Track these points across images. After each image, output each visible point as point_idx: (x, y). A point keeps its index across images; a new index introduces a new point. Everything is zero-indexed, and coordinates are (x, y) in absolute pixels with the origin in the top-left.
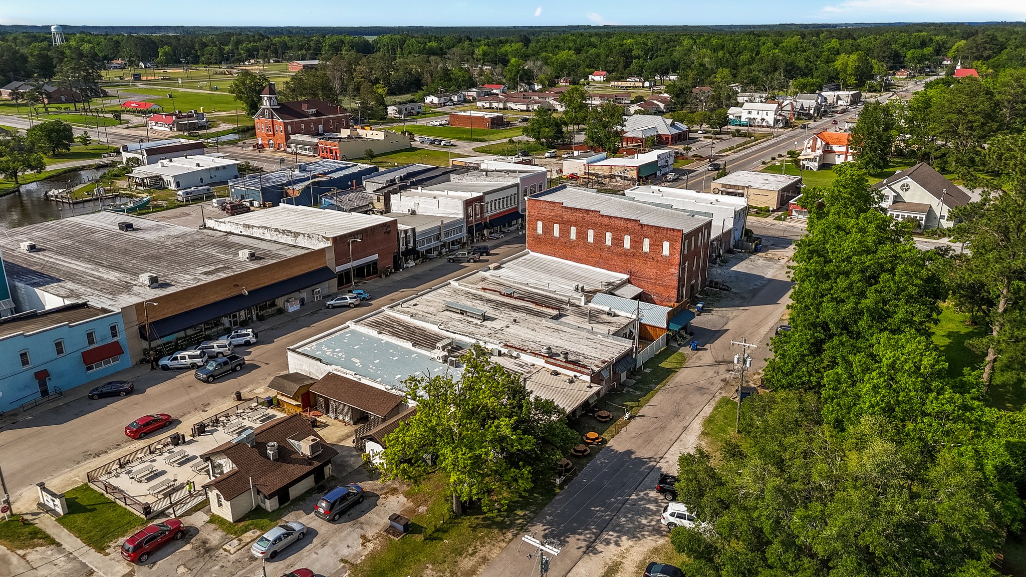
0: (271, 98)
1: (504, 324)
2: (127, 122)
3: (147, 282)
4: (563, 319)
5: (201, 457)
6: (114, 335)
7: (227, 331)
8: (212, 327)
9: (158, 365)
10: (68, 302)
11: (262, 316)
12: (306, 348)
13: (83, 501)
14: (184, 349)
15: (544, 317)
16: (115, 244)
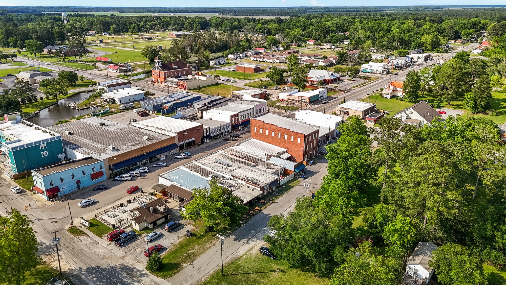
0: (159, 62)
1: (235, 168)
2: (98, 67)
3: (111, 149)
4: (257, 167)
5: (130, 211)
6: (101, 168)
7: (139, 167)
8: (133, 166)
9: (115, 179)
10: (85, 156)
11: (151, 161)
12: (165, 175)
13: (94, 223)
14: (124, 174)
15: (250, 166)
16: (99, 132)
